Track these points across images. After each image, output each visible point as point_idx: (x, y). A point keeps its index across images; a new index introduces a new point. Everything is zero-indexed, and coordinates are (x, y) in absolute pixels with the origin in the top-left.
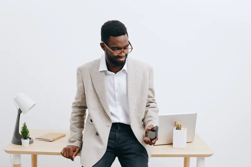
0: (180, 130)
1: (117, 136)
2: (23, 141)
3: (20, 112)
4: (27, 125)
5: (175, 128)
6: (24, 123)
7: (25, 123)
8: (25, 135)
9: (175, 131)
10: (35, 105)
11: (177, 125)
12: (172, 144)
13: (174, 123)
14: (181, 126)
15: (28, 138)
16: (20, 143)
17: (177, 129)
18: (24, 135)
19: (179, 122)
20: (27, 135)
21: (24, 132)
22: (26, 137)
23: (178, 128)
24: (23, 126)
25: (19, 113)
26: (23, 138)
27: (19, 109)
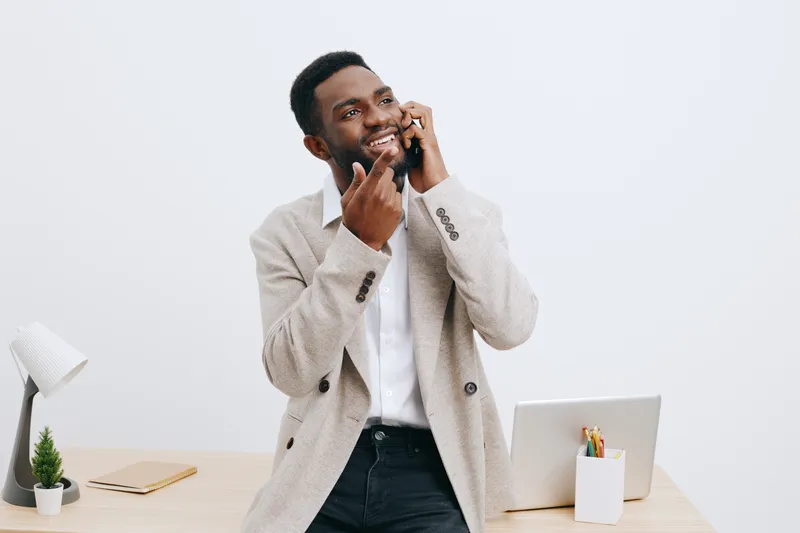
0: (602, 456)
1: (370, 488)
2: (40, 493)
3: (32, 389)
4: (53, 436)
5: (583, 449)
6: (43, 430)
7: (46, 430)
8: (47, 471)
9: (583, 462)
10: (84, 363)
11: (590, 439)
12: (573, 506)
13: (581, 430)
14: (602, 441)
15: (58, 484)
16: (30, 502)
17: (588, 454)
18: (42, 472)
19: (596, 428)
20: (55, 471)
21: (43, 463)
22: (49, 477)
23: (594, 450)
24: (39, 442)
25: (26, 393)
26: (40, 484)
27: (30, 378)
